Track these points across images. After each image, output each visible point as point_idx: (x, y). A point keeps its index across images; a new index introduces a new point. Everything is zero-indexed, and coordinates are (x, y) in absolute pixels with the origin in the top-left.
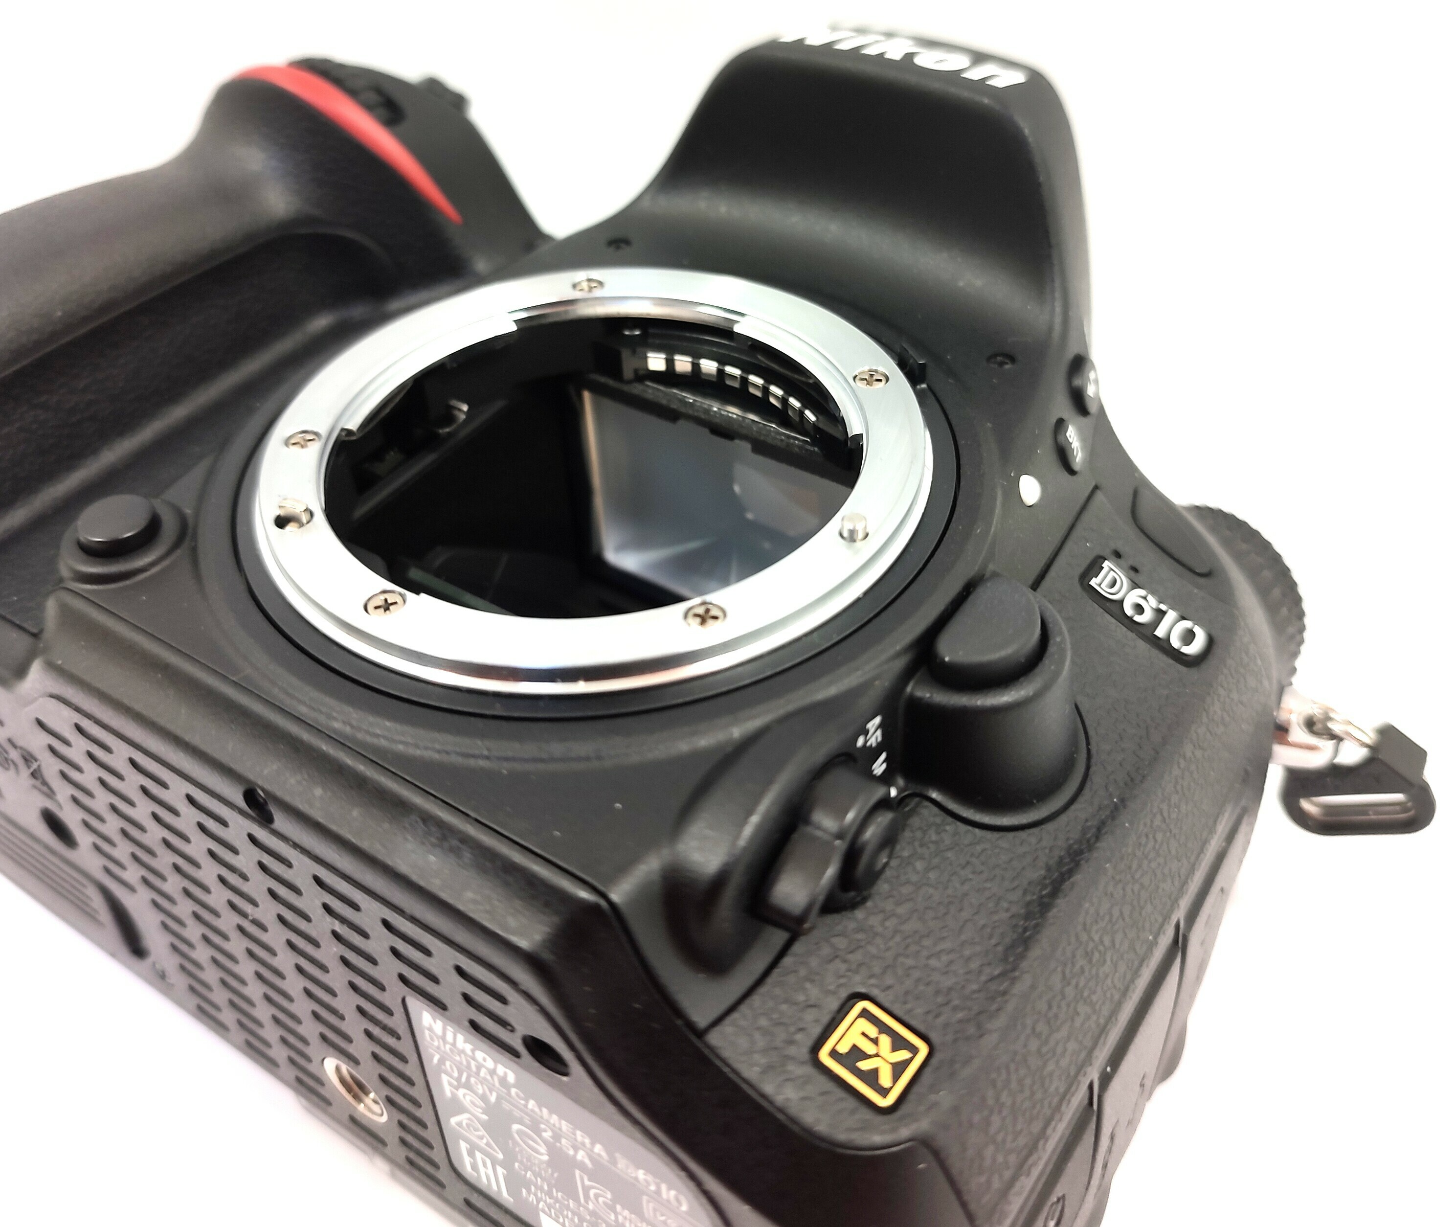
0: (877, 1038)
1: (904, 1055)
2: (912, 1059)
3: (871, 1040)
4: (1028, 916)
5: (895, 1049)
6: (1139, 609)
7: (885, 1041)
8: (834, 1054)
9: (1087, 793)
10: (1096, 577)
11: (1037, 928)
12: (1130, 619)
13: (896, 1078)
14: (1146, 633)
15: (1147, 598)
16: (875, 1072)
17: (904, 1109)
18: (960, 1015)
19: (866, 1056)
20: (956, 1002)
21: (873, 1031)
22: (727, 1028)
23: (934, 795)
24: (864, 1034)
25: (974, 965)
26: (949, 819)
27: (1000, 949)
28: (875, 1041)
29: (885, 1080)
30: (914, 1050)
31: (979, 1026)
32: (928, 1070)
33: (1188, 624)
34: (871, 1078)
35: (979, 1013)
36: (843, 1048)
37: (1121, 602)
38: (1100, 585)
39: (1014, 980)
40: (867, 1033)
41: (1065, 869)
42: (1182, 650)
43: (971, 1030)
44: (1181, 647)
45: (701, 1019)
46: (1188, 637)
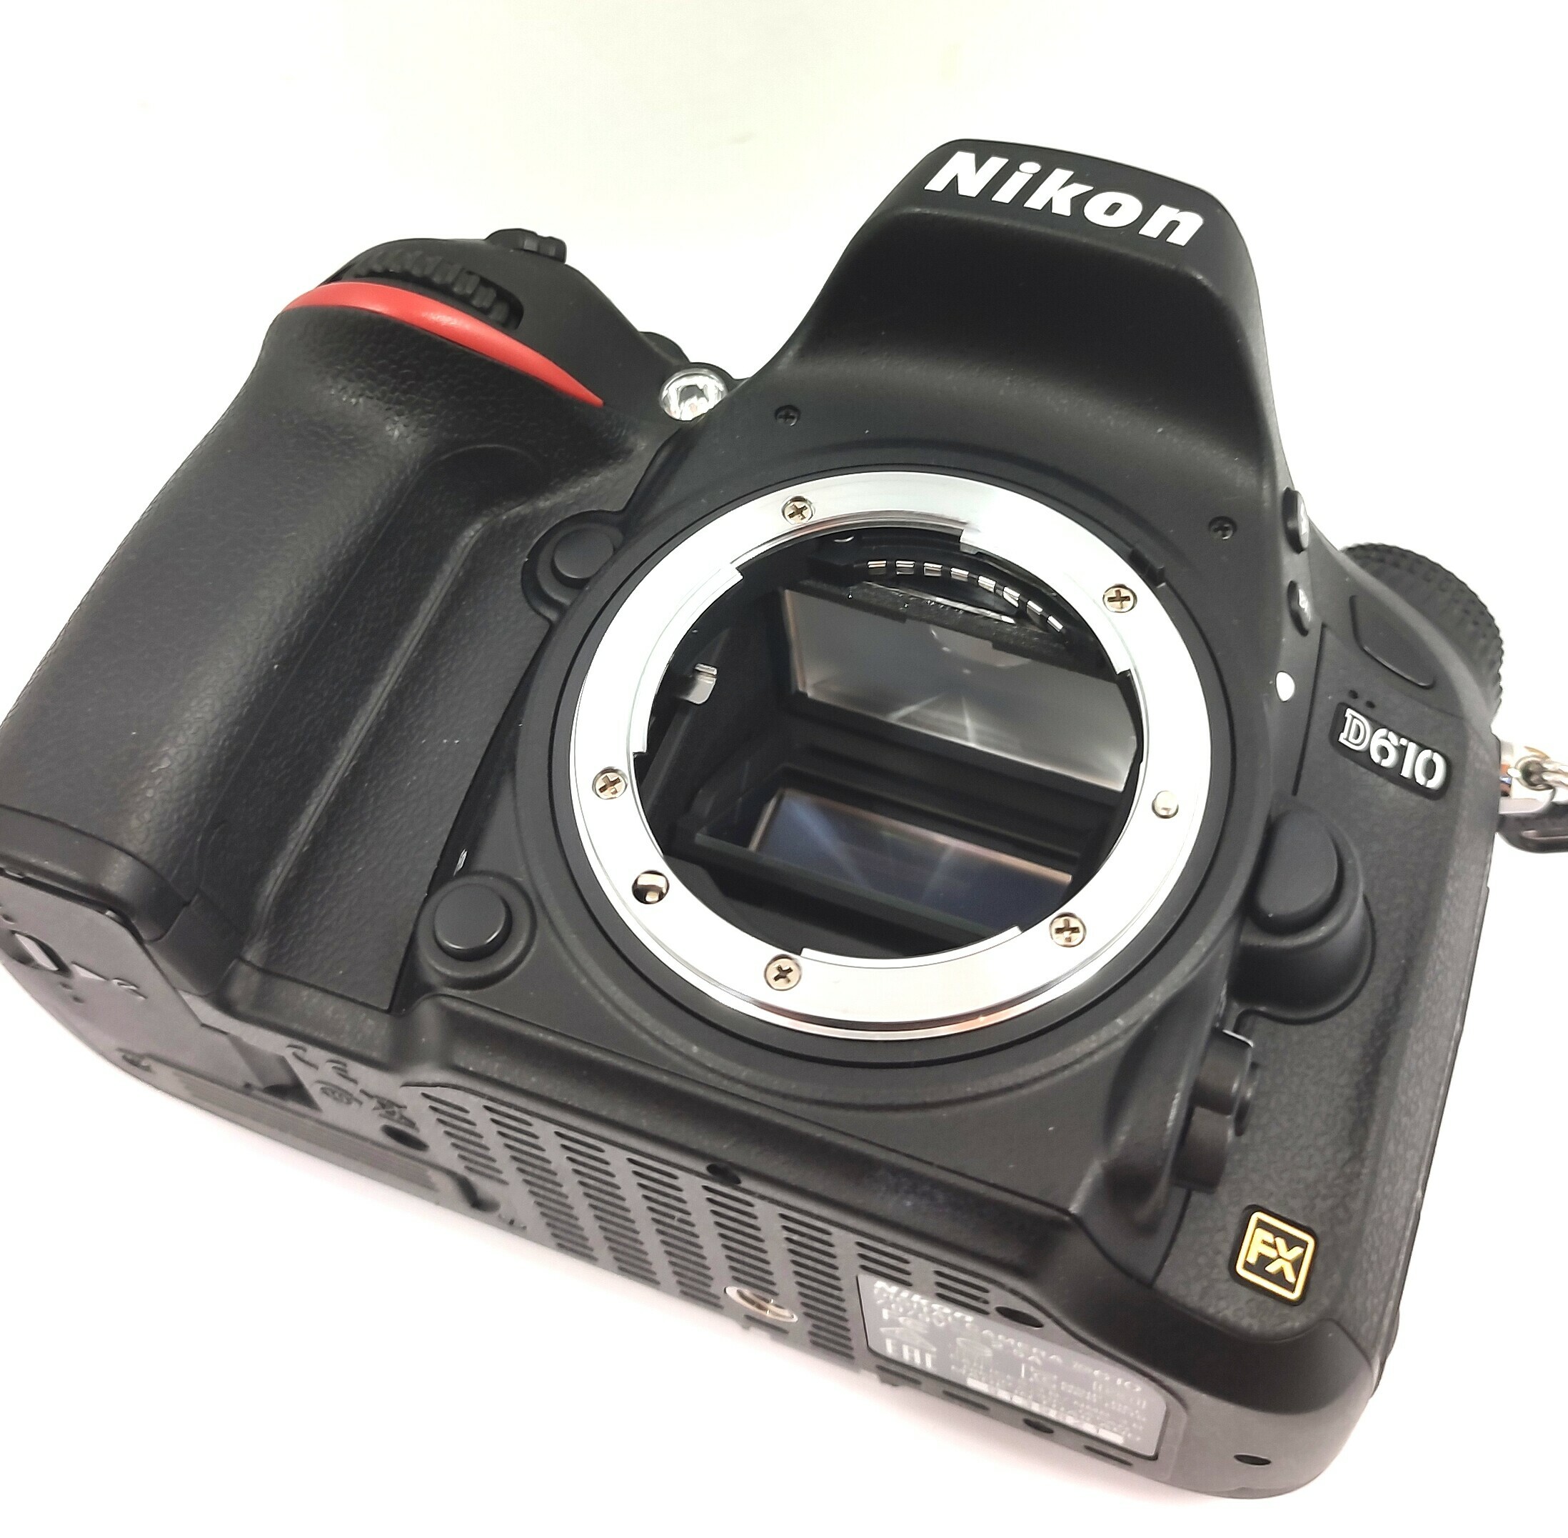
0: (1275, 1241)
1: (1297, 1251)
2: (1304, 1252)
3: (1269, 1245)
4: (1359, 1098)
5: (1289, 1248)
6: (1384, 752)
7: (1281, 1242)
8: (1247, 1266)
9: (1378, 960)
10: (1343, 731)
11: (1370, 1108)
12: (1379, 765)
13: (1297, 1272)
14: (1393, 775)
15: (1389, 737)
16: (1281, 1273)
17: (1309, 1299)
18: (1330, 1202)
19: (1270, 1261)
20: (1324, 1191)
21: (1269, 1237)
22: (1166, 1272)
23: (1263, 1009)
24: (1265, 1242)
25: (1329, 1152)
26: (1280, 1026)
27: (1345, 1133)
28: (1274, 1246)
29: (1290, 1277)
30: (1304, 1245)
31: (1346, 1209)
32: (1318, 1260)
33: (1427, 754)
34: (1279, 1278)
35: (1344, 1197)
36: (1253, 1259)
37: (1368, 751)
38: (1347, 739)
39: (1362, 1161)
40: (1265, 1240)
41: (1378, 1044)
42: (1428, 786)
43: (1340, 1213)
44: (1426, 783)
45: (1148, 1272)
46: (1430, 769)
